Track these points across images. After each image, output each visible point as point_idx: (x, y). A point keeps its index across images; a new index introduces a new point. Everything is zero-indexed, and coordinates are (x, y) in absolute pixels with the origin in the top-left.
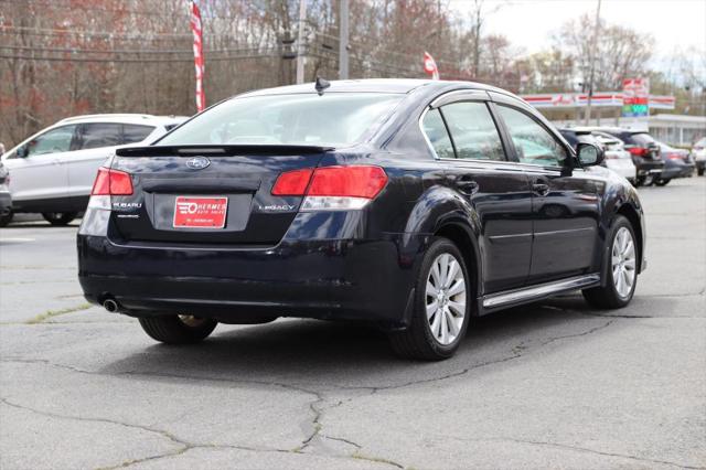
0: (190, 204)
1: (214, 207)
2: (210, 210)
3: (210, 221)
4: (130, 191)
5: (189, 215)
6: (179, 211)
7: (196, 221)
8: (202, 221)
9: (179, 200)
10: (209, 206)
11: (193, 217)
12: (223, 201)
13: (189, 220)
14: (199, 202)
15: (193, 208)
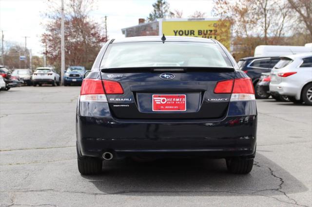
0: (162, 99)
1: (177, 100)
2: (175, 102)
3: (175, 107)
4: (122, 92)
5: (161, 105)
6: (155, 102)
7: (167, 107)
8: (170, 107)
9: (154, 97)
10: (174, 99)
11: (165, 105)
12: (184, 97)
13: (162, 107)
14: (167, 97)
15: (164, 101)
